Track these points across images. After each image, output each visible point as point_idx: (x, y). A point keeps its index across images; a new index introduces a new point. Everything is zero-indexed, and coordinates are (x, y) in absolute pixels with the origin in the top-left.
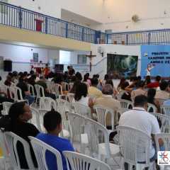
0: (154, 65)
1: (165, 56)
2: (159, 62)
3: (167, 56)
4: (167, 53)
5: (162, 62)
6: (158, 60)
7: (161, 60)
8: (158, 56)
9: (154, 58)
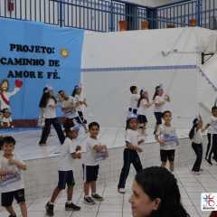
0: (19, 84)
1: (47, 57)
2: (32, 75)
3: (52, 57)
4: (50, 51)
5: (40, 75)
6: (29, 68)
7: (36, 69)
8: (29, 55)
9: (18, 62)
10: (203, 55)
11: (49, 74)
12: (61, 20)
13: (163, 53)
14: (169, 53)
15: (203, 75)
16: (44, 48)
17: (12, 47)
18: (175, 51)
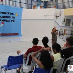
1: (11, 16)
2: (7, 21)
4: (12, 14)
5: (9, 21)
6: (6, 19)
7: (8, 19)
9: (3, 17)
10: (56, 16)
11: (12, 21)
12: (16, 5)
13: (45, 16)
14: (46, 16)
15: (56, 22)
16: (10, 13)
17: (1, 12)
18: (48, 15)
